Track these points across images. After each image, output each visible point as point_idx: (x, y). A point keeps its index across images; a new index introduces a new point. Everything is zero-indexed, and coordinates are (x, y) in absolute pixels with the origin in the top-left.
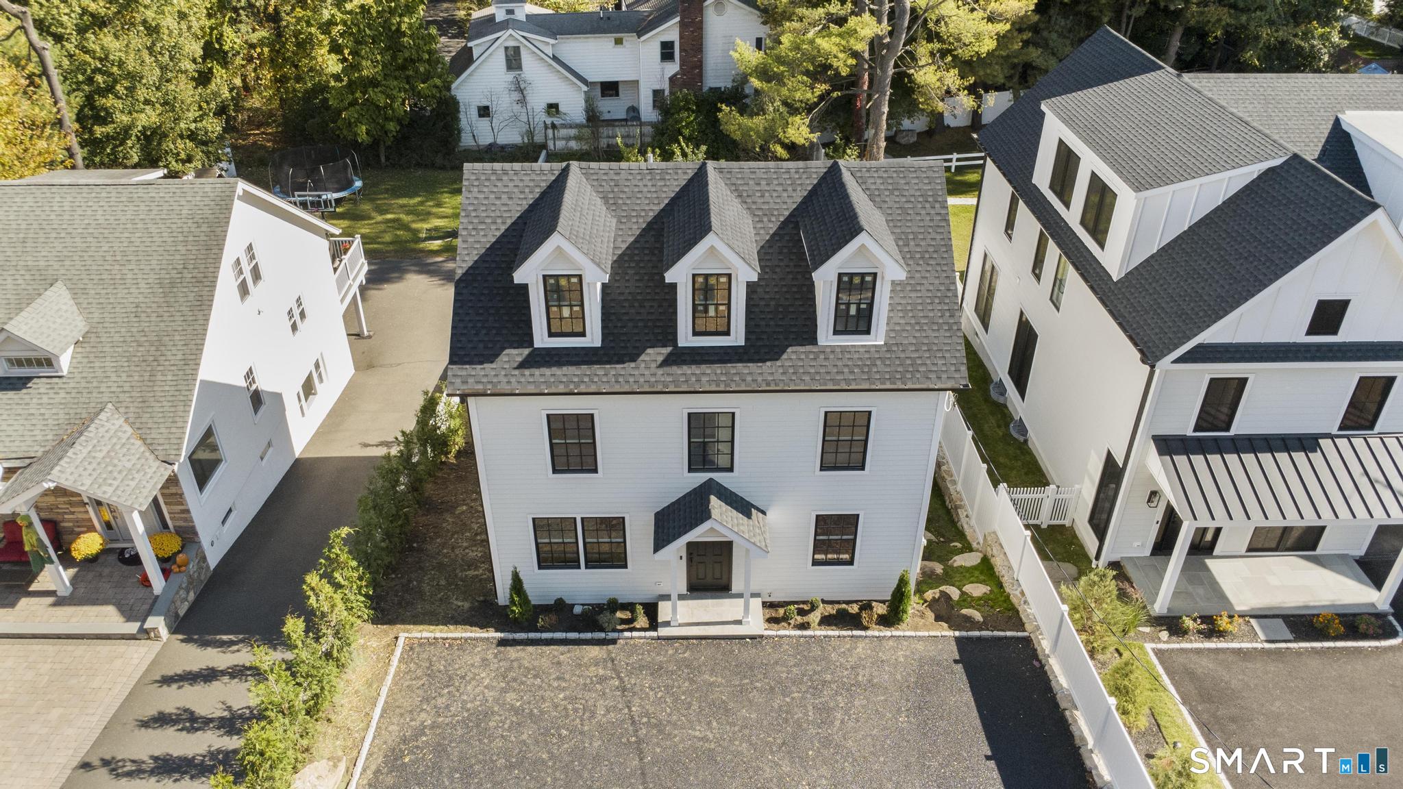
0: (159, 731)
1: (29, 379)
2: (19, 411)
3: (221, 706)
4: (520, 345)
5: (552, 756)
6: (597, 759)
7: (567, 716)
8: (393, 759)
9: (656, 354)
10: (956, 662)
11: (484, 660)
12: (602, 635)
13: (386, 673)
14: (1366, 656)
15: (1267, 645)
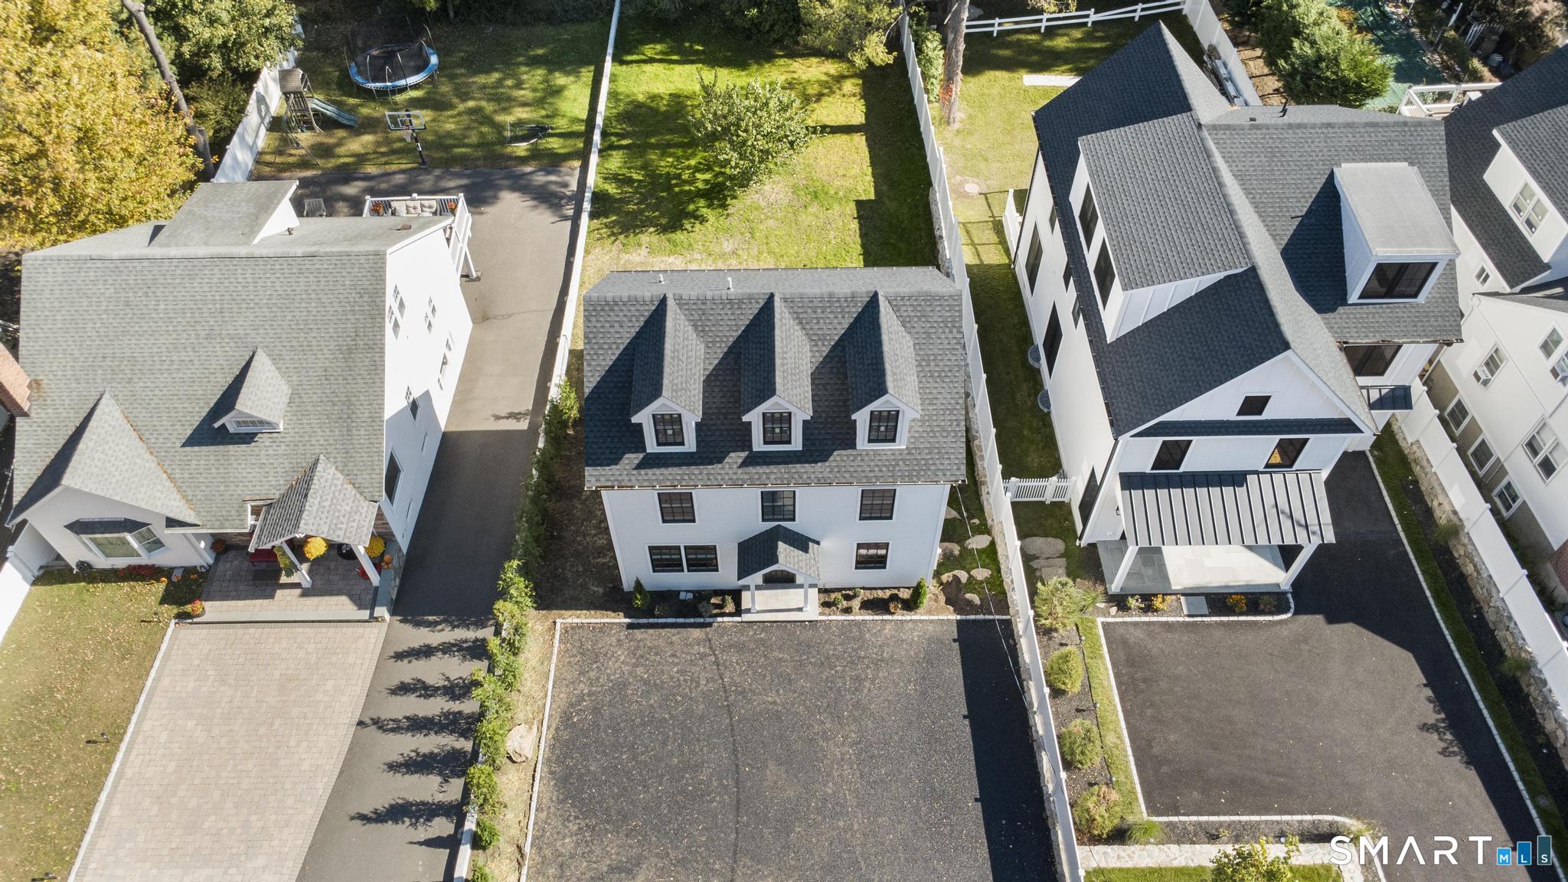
0: (404, 698)
1: (255, 434)
2: (253, 461)
3: (441, 677)
4: (636, 451)
5: (672, 716)
6: (702, 718)
7: (680, 685)
8: (566, 719)
9: (736, 457)
10: (955, 640)
11: (619, 640)
12: (702, 620)
13: (552, 653)
14: (1259, 628)
15: (1187, 619)
